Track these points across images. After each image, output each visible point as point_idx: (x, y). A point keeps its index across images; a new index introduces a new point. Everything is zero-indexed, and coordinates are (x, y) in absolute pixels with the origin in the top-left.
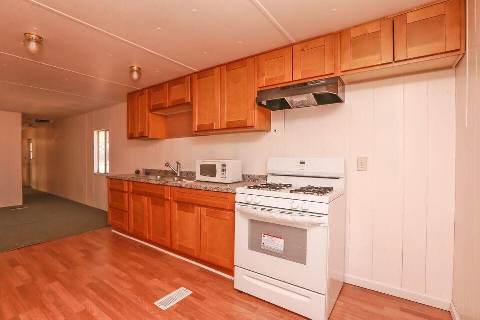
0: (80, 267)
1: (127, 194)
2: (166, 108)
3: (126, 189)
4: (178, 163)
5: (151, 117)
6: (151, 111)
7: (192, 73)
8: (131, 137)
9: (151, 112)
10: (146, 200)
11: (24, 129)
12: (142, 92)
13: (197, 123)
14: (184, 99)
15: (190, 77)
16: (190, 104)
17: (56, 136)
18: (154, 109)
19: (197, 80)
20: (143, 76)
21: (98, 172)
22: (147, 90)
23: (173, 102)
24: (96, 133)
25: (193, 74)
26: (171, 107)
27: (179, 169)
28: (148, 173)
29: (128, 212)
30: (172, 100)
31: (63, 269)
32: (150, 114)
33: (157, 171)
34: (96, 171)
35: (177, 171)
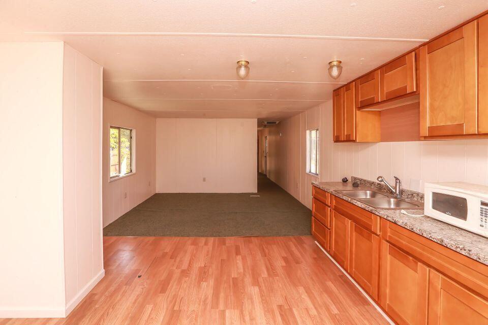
0: (278, 277)
1: (329, 209)
2: (378, 103)
3: (328, 202)
4: (397, 179)
5: (359, 116)
6: (359, 108)
7: (417, 45)
8: (337, 140)
9: (359, 110)
10: (349, 223)
11: (260, 129)
12: (347, 86)
13: (427, 123)
14: (405, 88)
15: (413, 53)
16: (415, 94)
17: (281, 135)
18: (363, 106)
19: (427, 56)
20: (344, 69)
21: (310, 172)
22: (354, 82)
23: (389, 94)
24: (308, 132)
25: (420, 46)
26: (385, 101)
27: (398, 186)
28: (357, 184)
29: (329, 229)
30: (386, 90)
31: (265, 274)
32: (357, 111)
33: (368, 182)
34: (308, 171)
35: (395, 188)
